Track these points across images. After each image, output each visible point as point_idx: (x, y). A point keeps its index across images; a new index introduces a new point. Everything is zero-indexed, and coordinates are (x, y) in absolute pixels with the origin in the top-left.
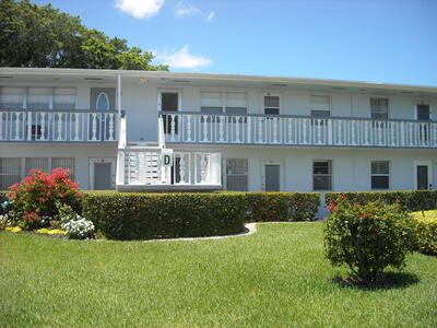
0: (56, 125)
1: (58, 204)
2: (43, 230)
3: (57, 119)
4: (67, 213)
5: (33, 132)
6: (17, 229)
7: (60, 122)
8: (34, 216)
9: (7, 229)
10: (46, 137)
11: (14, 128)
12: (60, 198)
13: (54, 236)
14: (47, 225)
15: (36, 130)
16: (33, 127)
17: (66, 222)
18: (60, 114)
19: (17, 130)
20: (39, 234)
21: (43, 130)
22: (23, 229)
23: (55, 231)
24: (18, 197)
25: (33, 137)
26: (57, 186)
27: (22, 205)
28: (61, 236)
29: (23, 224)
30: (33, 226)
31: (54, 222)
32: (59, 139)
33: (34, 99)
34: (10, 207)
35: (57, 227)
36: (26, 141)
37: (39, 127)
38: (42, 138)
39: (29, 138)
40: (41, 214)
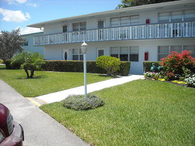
0: (185, 29)
1: (183, 68)
2: (175, 81)
3: (185, 26)
4: (188, 73)
5: (174, 33)
6: (163, 80)
7: (187, 27)
8: (172, 74)
9: (159, 79)
10: (180, 36)
11: (164, 31)
12: (185, 65)
13: (180, 84)
14: (178, 79)
15: (175, 32)
16: (174, 31)
17: (187, 78)
18: (187, 23)
19: (166, 33)
20: (173, 83)
21: (178, 32)
22: (166, 80)
23: (181, 82)
24: (164, 64)
25: (174, 36)
26: (184, 59)
27: (166, 68)
28: (184, 85)
29: (166, 77)
30: (171, 79)
31: (181, 77)
32: (187, 36)
33: (174, 17)
34: (161, 69)
35: (182, 80)
36: (170, 38)
37: (176, 31)
38: (178, 36)
39: (172, 36)
40: (175, 73)
